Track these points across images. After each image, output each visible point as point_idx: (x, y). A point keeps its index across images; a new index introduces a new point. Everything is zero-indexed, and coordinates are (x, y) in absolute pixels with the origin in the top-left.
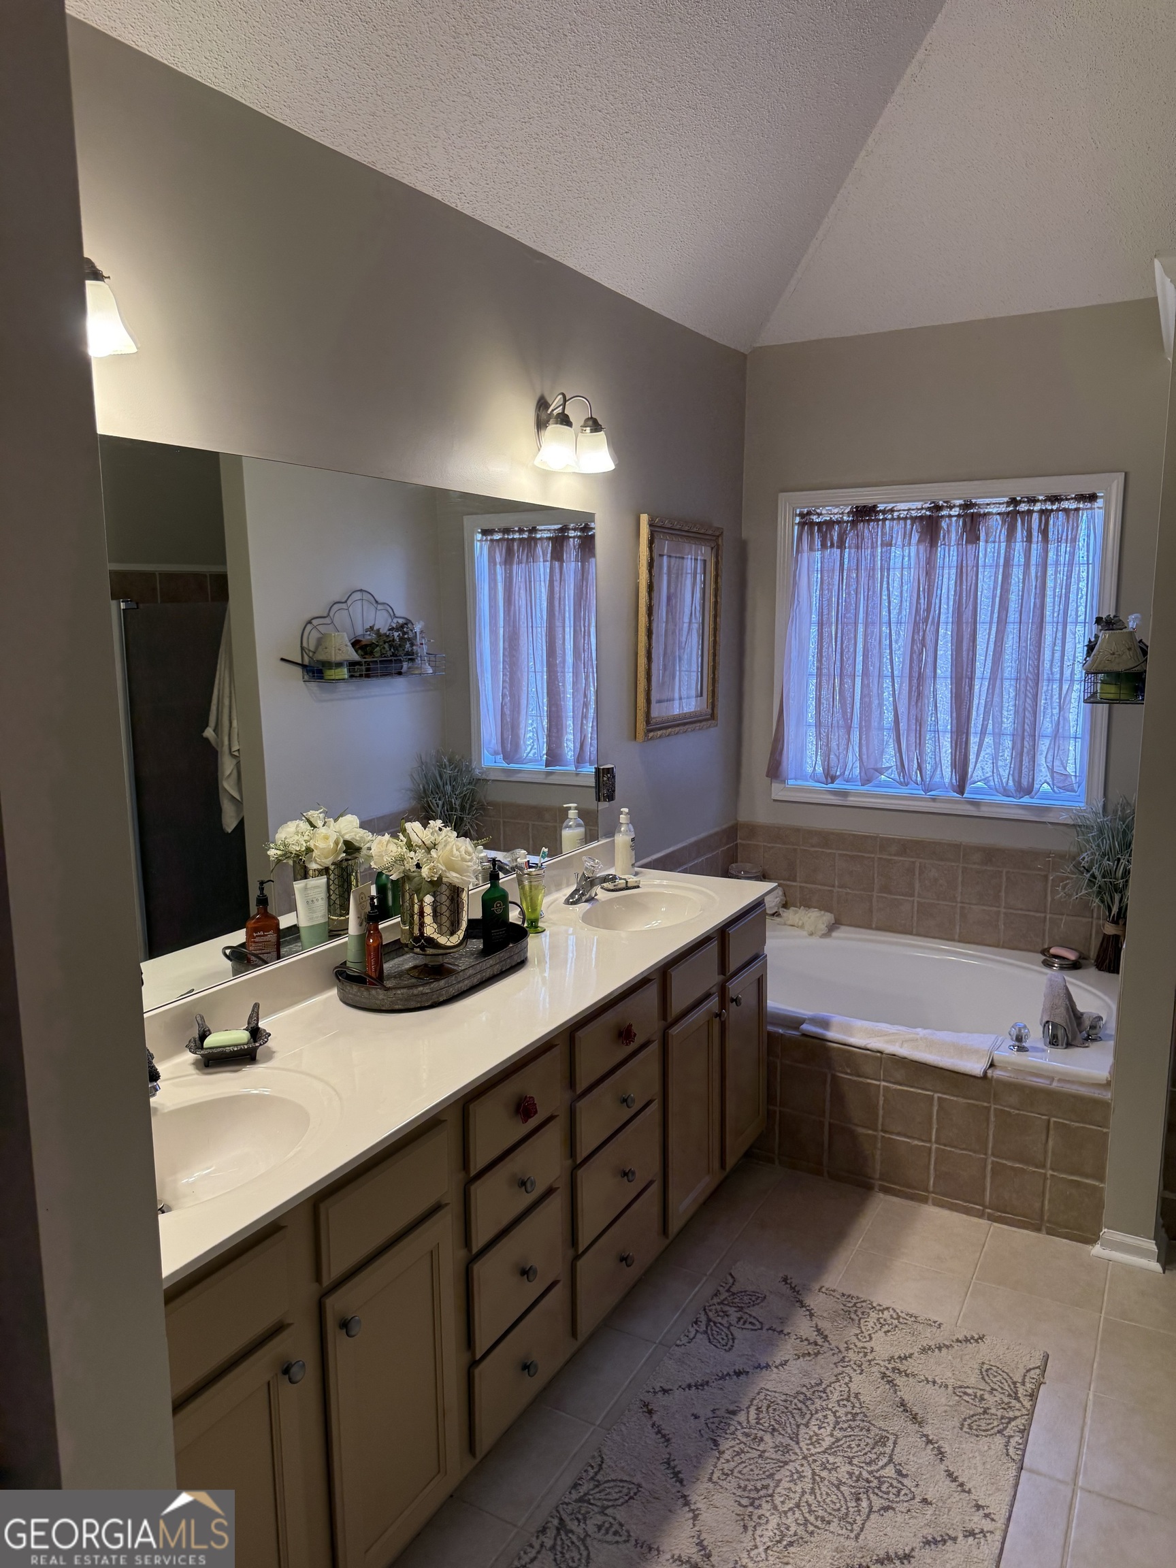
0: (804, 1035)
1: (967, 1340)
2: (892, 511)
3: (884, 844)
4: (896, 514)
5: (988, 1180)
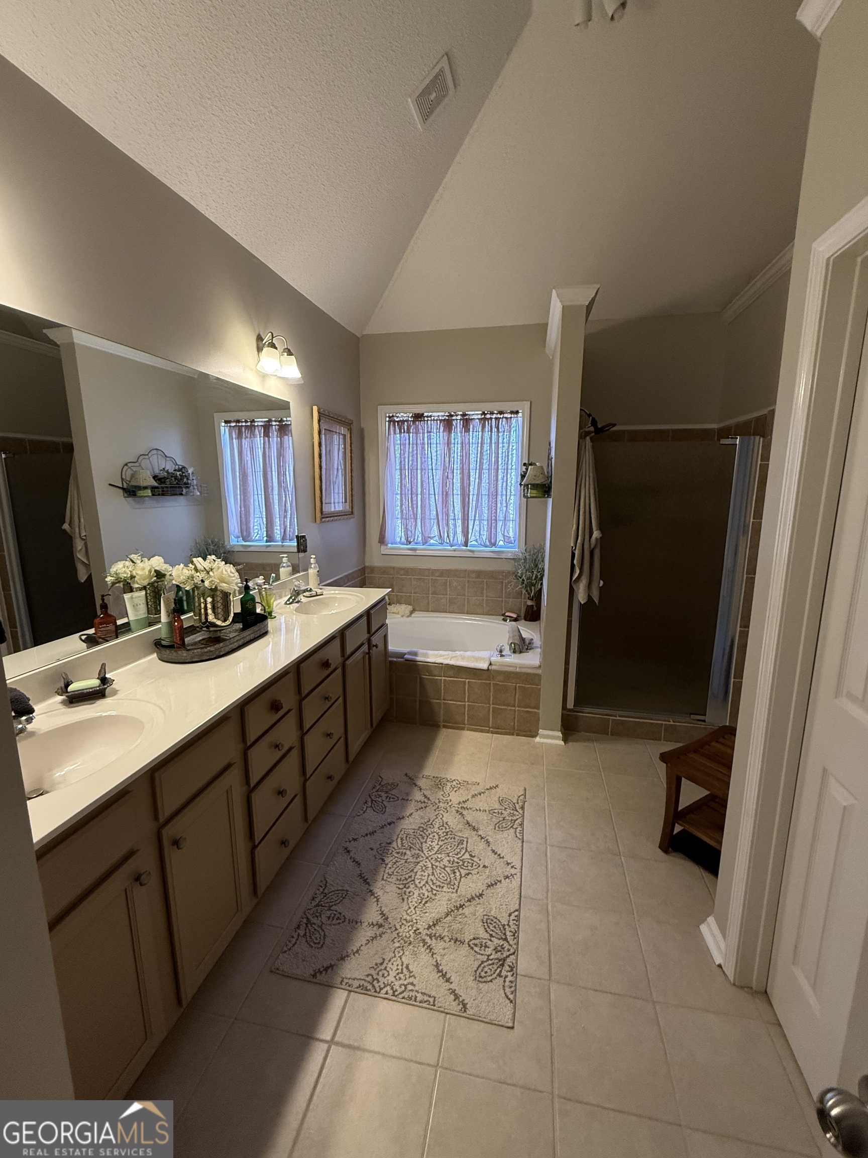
0: (406, 660)
1: (491, 788)
2: (431, 416)
3: (433, 572)
4: (433, 418)
5: (491, 716)
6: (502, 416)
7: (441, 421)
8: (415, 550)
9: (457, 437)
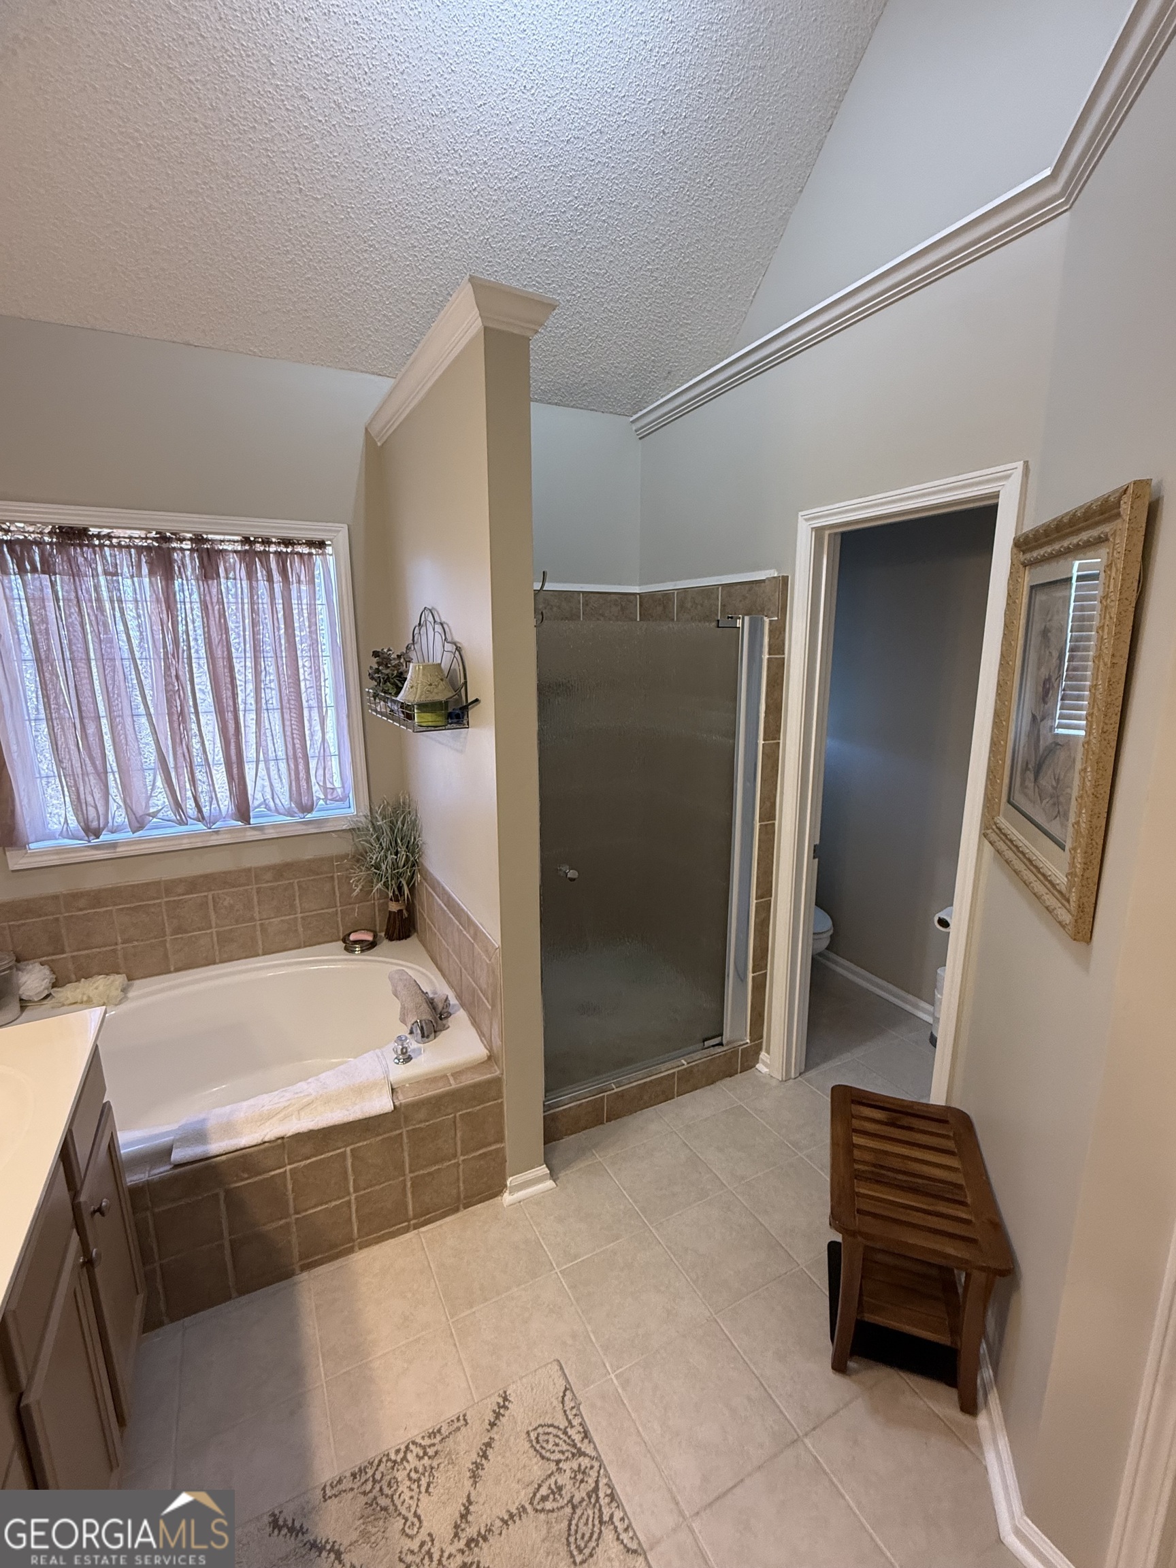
1: (498, 1415)
3: (169, 887)
4: (115, 541)
5: (409, 1195)
6: (289, 550)
7: (140, 549)
8: (113, 845)
9: (188, 588)
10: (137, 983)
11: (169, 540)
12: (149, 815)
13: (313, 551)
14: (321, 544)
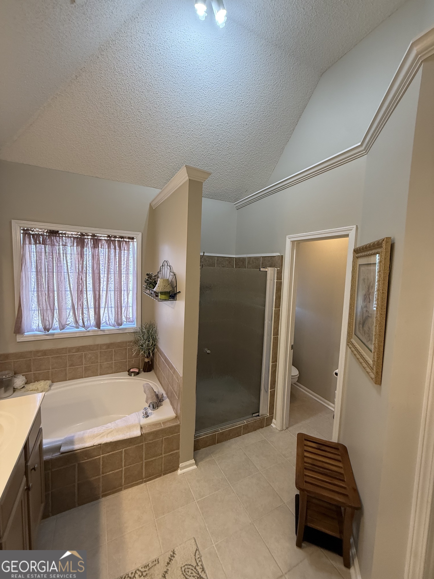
0: (62, 453)
1: (170, 560)
3: (70, 350)
4: (67, 235)
5: (144, 469)
6: (122, 240)
7: (74, 238)
8: (53, 334)
9: (88, 251)
10: (55, 384)
11: (84, 235)
12: (66, 325)
13: (130, 240)
14: (133, 238)
